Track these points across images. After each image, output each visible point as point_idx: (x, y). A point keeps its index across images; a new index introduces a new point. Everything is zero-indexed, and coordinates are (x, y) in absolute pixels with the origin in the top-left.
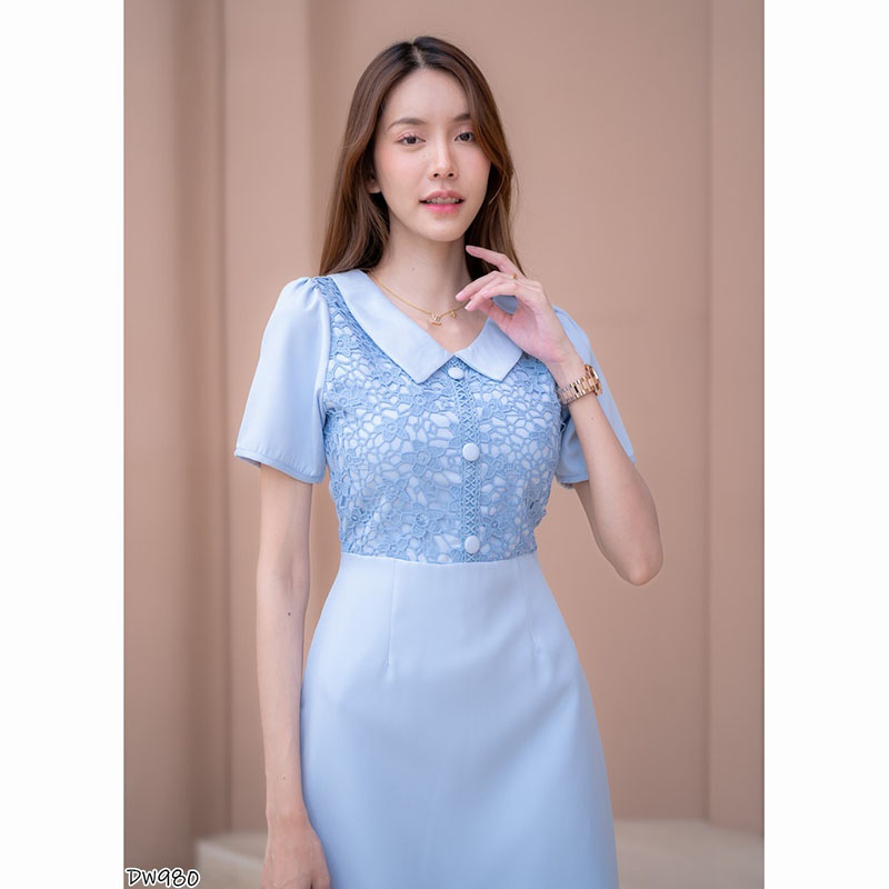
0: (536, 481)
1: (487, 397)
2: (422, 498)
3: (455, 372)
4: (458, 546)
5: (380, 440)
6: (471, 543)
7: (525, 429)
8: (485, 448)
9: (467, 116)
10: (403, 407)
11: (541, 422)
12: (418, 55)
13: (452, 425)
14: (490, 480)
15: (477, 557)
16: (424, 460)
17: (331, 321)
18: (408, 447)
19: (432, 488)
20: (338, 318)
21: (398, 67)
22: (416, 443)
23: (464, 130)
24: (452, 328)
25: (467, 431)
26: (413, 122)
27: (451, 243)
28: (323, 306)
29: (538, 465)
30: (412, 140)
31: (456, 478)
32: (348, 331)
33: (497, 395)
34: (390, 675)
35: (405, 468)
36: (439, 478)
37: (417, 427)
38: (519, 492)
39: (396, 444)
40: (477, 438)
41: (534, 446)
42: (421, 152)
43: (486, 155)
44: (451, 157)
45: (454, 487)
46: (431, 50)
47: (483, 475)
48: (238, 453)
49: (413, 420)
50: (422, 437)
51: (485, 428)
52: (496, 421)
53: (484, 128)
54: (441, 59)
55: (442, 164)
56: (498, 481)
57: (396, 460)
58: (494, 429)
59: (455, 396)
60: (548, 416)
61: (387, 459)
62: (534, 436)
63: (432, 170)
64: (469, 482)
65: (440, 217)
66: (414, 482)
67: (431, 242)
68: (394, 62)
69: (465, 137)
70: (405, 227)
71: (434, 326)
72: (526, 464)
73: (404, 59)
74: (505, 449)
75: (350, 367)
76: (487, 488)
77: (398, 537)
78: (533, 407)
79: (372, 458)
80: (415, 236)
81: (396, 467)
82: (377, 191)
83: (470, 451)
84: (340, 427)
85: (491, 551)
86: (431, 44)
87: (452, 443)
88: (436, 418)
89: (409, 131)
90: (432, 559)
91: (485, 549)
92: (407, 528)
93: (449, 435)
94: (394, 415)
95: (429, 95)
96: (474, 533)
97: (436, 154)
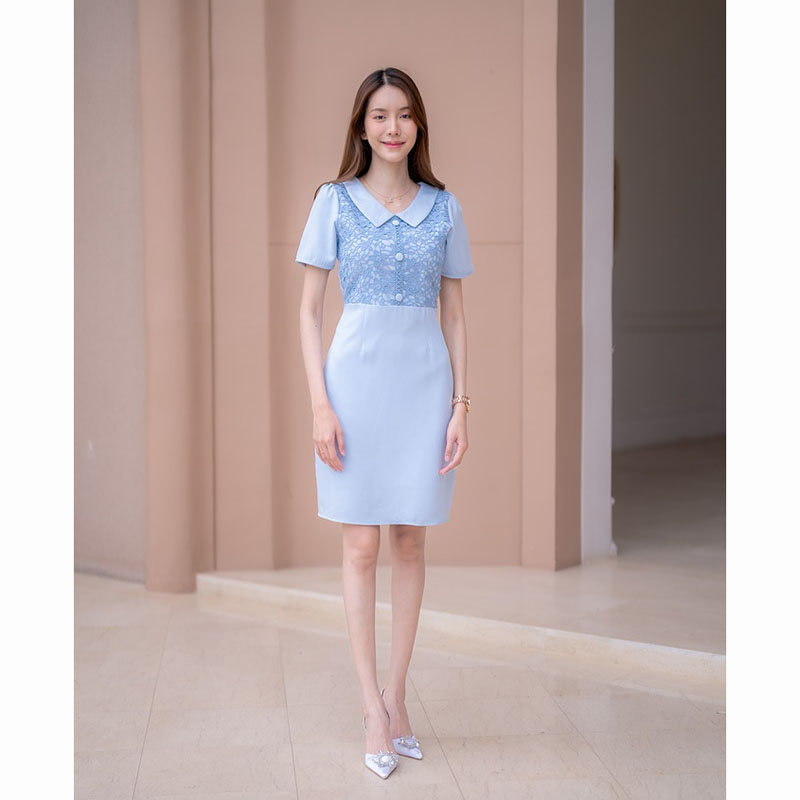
0: (431, 271)
1: (408, 234)
2: (378, 277)
3: (396, 222)
4: (392, 298)
5: (360, 250)
6: (399, 297)
7: (425, 248)
8: (406, 255)
9: (408, 108)
10: (370, 237)
11: (433, 245)
12: (385, 78)
13: (392, 245)
14: (408, 270)
15: (401, 303)
16: (379, 261)
17: (339, 200)
18: (372, 253)
19: (381, 271)
20: (343, 198)
21: (375, 84)
22: (375, 252)
23: (406, 112)
24: (397, 204)
25: (398, 248)
26: (381, 110)
27: (400, 163)
28: (336, 194)
29: (431, 265)
30: (381, 117)
31: (393, 268)
32: (347, 204)
33: (413, 233)
34: (362, 353)
35: (371, 263)
36: (385, 267)
37: (376, 245)
38: (422, 275)
39: (367, 252)
40: (402, 250)
41: (429, 255)
42: (386, 123)
43: (416, 123)
44: (397, 126)
45: (392, 272)
46: (392, 76)
47: (404, 268)
48: (297, 260)
49: (374, 242)
50: (378, 249)
51: (406, 247)
52: (411, 244)
53: (416, 111)
54: (395, 81)
55: (392, 129)
56: (412, 270)
57: (367, 259)
58: (411, 247)
59: (394, 233)
60: (437, 242)
61: (363, 258)
62: (429, 251)
63: (388, 132)
64: (399, 270)
65: (391, 150)
66: (374, 269)
67: (390, 163)
68: (373, 82)
69: (405, 116)
70: (378, 156)
71: (388, 204)
72: (425, 263)
73: (378, 79)
74: (415, 256)
75: (349, 222)
76: (407, 273)
77: (367, 294)
78: (430, 239)
79: (357, 258)
80: (382, 159)
81: (367, 262)
82: (365, 139)
83: (399, 256)
84: (343, 245)
85: (410, 301)
87: (392, 253)
88: (384, 241)
89: (380, 114)
90: (382, 303)
91: (406, 300)
92: (371, 290)
93: (390, 249)
94: (366, 240)
95: (388, 98)
96: (401, 292)
97: (391, 124)
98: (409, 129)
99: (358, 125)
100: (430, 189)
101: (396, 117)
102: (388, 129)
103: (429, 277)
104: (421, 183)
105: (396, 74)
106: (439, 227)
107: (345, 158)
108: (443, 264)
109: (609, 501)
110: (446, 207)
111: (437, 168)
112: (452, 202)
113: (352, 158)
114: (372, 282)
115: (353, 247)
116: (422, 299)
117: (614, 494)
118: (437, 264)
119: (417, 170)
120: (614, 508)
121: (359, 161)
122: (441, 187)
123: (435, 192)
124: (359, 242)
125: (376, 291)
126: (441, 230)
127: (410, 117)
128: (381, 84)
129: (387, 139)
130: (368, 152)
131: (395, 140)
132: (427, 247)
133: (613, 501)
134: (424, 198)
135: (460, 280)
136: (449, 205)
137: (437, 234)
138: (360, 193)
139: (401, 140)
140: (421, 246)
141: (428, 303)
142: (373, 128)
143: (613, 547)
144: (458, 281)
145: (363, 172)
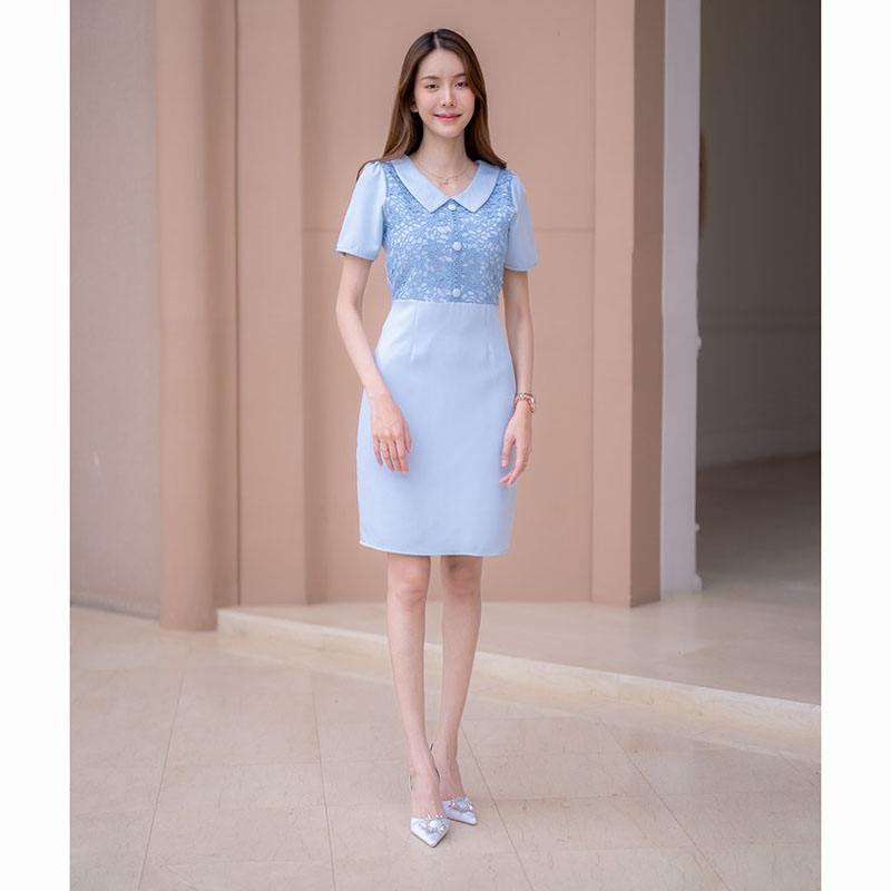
0: (492, 263)
1: (467, 220)
2: (432, 269)
3: (452, 207)
4: (449, 293)
5: (412, 238)
6: (456, 292)
7: (486, 236)
8: (465, 245)
9: (463, 74)
10: (423, 223)
11: (495, 233)
12: (437, 41)
13: (448, 232)
14: (467, 261)
15: (458, 299)
16: (433, 250)
17: (387, 180)
18: (425, 242)
19: (435, 262)
20: (391, 179)
21: (425, 48)
22: (429, 240)
23: (461, 80)
24: (453, 185)
25: (456, 236)
26: (433, 78)
27: (455, 138)
28: (383, 173)
29: (493, 255)
30: (433, 86)
31: (450, 260)
32: (396, 185)
33: (472, 219)
34: (412, 357)
35: (423, 253)
36: (441, 258)
37: (430, 233)
38: (483, 268)
39: (420, 240)
40: (459, 238)
41: (491, 244)
42: (438, 92)
43: (474, 92)
44: (452, 96)
45: (449, 264)
46: (445, 39)
47: (462, 259)
48: (338, 249)
49: (428, 229)
50: (432, 237)
51: (464, 235)
52: (470, 232)
53: (473, 78)
54: (448, 44)
55: (447, 100)
56: (471, 262)
57: (419, 248)
58: (470, 235)
59: (451, 219)
60: (499, 229)
61: (415, 248)
62: (490, 240)
63: (442, 102)
64: (456, 262)
65: (446, 124)
66: (428, 260)
67: (445, 139)
69: (461, 85)
70: (431, 131)
71: (443, 185)
72: (486, 254)
73: (428, 43)
74: (475, 245)
75: (399, 205)
76: (465, 265)
77: (419, 289)
78: (492, 226)
79: (408, 248)
80: (436, 135)
82: (416, 111)
83: (457, 246)
84: (391, 233)
85: (468, 297)
86: (445, 35)
87: (448, 242)
88: (439, 229)
89: (432, 83)
90: (437, 299)
91: (464, 296)
92: (424, 284)
93: (447, 238)
94: (419, 226)
95: (441, 63)
96: (458, 287)
97: (445, 94)
98: (465, 98)
99: (407, 96)
100: (490, 168)
101: (451, 85)
102: (441, 99)
103: (490, 269)
104: (479, 161)
105: (450, 37)
106: (501, 212)
107: (391, 133)
108: (506, 254)
109: (693, 527)
110: (509, 189)
111: (498, 143)
112: (516, 183)
113: (400, 133)
114: (425, 274)
115: (403, 235)
116: (482, 295)
117: (698, 520)
118: (500, 254)
119: (475, 146)
120: (699, 535)
121: (409, 136)
122: (502, 166)
123: (497, 171)
124: (411, 229)
125: (430, 286)
126: (504, 215)
127: (466, 85)
128: (432, 48)
129: (442, 111)
130: (418, 126)
131: (451, 112)
132: (488, 235)
133: (697, 527)
134: (484, 179)
135: (526, 272)
136: (512, 188)
137: (499, 220)
138: (411, 174)
139: (458, 112)
140: (482, 234)
141: (490, 300)
142: (425, 99)
143: (697, 581)
144: (524, 274)
145: (413, 149)
